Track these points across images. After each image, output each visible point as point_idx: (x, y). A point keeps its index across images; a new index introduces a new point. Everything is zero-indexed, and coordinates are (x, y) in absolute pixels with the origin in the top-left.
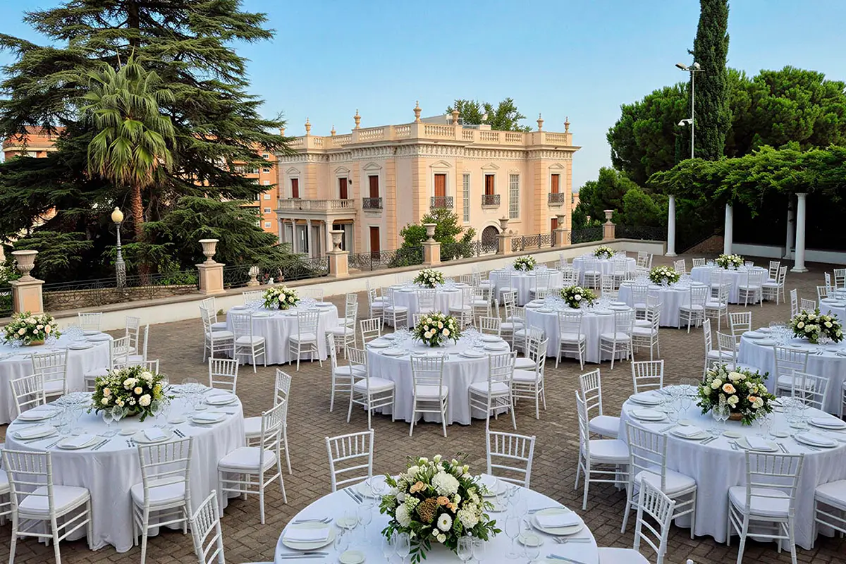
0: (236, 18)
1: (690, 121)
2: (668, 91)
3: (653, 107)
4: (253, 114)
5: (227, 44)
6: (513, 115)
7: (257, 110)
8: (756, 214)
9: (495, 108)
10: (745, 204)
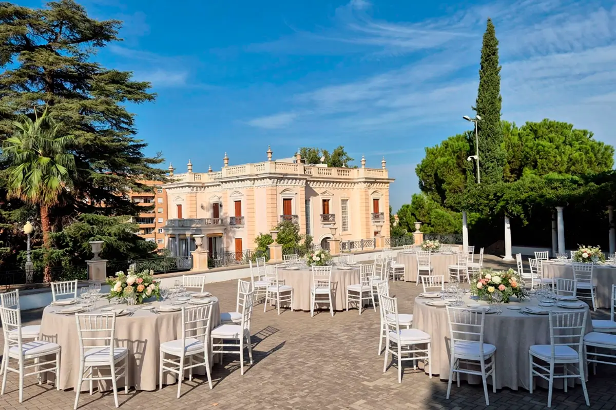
0: (127, 86)
1: (476, 157)
2: (459, 138)
3: (449, 149)
4: (139, 153)
5: (119, 104)
6: (344, 158)
7: (142, 151)
8: (527, 223)
9: (331, 153)
10: (518, 216)
